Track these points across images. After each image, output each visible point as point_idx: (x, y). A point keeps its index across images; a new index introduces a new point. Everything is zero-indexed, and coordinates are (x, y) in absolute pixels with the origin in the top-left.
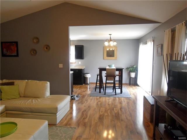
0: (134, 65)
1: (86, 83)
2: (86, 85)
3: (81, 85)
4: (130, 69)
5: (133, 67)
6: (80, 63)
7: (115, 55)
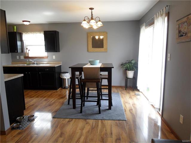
0: (132, 59)
1: (63, 87)
2: (64, 90)
3: (55, 91)
4: (126, 66)
5: (130, 62)
6: (54, 57)
7: (104, 44)
